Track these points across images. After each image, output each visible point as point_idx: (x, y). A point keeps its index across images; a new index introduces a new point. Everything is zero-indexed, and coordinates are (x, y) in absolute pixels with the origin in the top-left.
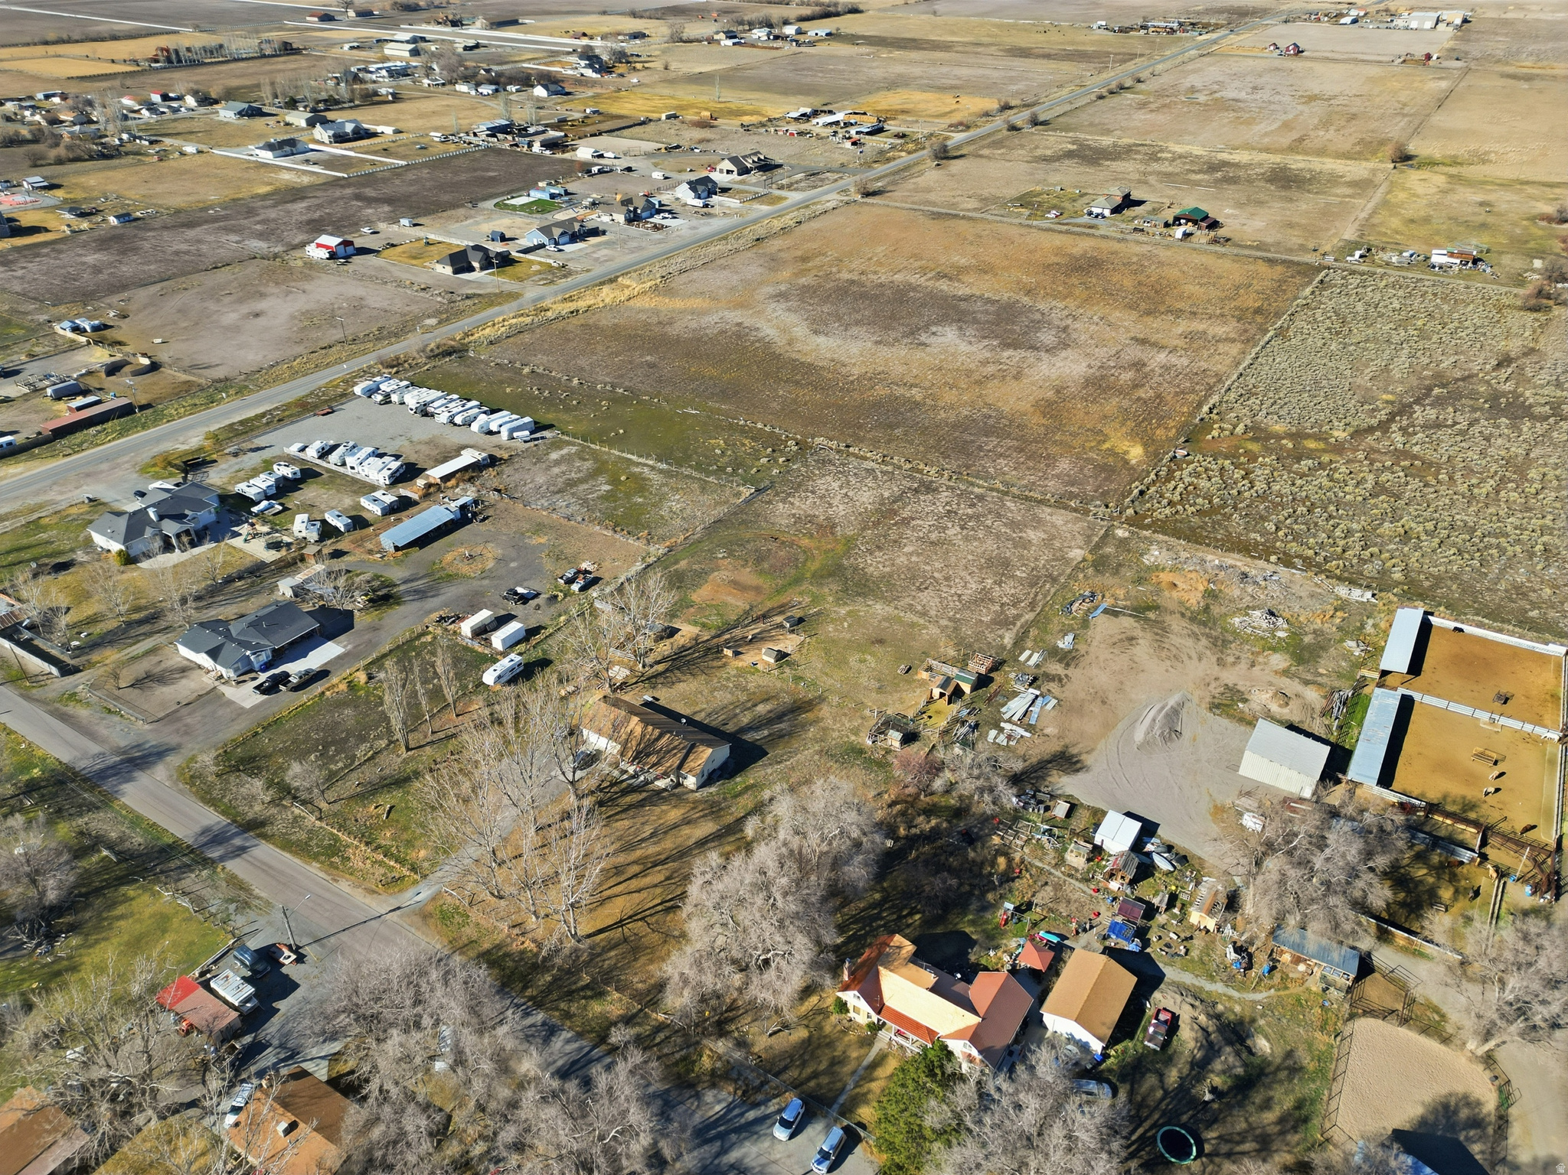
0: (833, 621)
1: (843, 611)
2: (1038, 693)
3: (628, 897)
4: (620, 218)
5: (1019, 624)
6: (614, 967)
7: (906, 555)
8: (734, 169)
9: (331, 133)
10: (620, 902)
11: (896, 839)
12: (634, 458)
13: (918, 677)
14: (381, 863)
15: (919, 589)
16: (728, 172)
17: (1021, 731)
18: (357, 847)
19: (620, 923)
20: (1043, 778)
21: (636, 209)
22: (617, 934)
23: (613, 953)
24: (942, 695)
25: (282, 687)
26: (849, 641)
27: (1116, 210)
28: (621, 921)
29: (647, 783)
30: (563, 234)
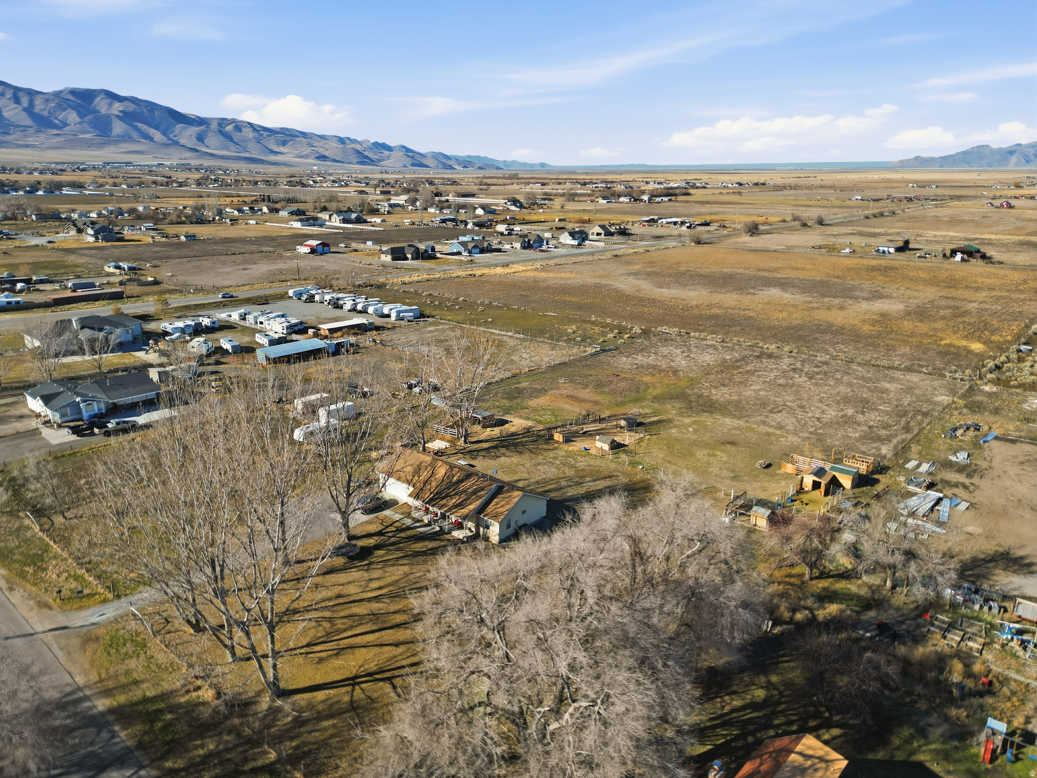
0: (676, 426)
1: (687, 421)
2: (941, 495)
3: (377, 650)
4: (518, 245)
5: (895, 441)
6: (325, 743)
7: (754, 390)
8: (603, 232)
9: (341, 218)
10: (362, 655)
11: (777, 622)
12: (497, 332)
13: (782, 471)
14: (76, 578)
15: (771, 412)
16: (598, 234)
17: (929, 526)
18: (66, 559)
19: (352, 681)
20: (985, 577)
21: (529, 241)
22: (342, 695)
23: (326, 724)
24: (816, 485)
25: (96, 430)
26: (695, 441)
27: (899, 250)
28: (356, 677)
29: (442, 532)
30: (475, 247)
